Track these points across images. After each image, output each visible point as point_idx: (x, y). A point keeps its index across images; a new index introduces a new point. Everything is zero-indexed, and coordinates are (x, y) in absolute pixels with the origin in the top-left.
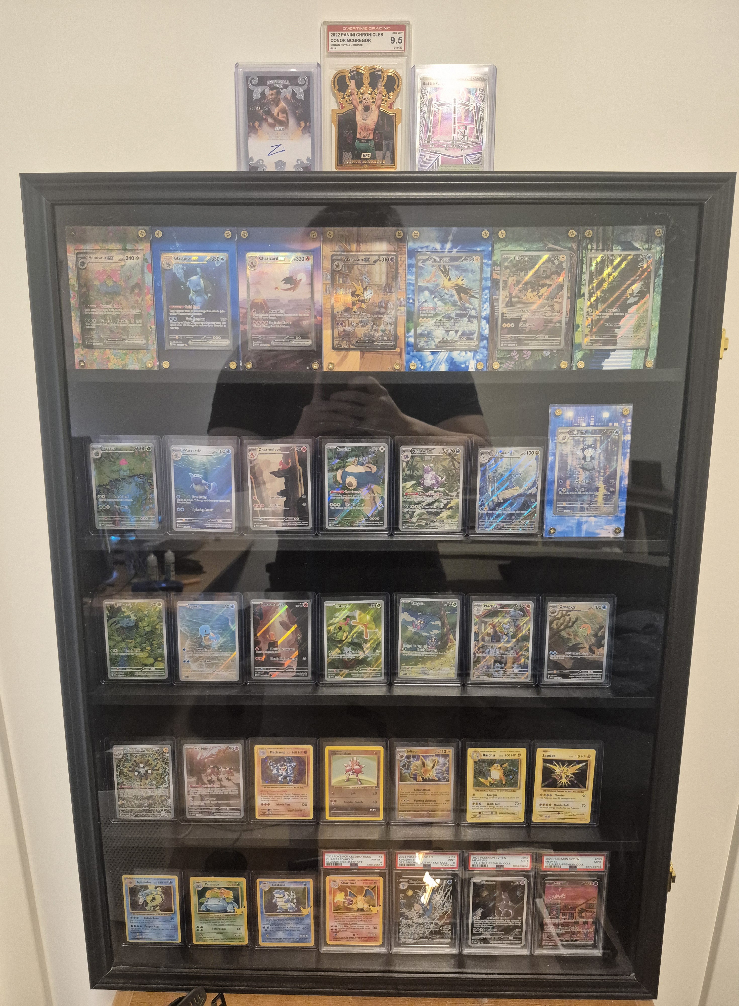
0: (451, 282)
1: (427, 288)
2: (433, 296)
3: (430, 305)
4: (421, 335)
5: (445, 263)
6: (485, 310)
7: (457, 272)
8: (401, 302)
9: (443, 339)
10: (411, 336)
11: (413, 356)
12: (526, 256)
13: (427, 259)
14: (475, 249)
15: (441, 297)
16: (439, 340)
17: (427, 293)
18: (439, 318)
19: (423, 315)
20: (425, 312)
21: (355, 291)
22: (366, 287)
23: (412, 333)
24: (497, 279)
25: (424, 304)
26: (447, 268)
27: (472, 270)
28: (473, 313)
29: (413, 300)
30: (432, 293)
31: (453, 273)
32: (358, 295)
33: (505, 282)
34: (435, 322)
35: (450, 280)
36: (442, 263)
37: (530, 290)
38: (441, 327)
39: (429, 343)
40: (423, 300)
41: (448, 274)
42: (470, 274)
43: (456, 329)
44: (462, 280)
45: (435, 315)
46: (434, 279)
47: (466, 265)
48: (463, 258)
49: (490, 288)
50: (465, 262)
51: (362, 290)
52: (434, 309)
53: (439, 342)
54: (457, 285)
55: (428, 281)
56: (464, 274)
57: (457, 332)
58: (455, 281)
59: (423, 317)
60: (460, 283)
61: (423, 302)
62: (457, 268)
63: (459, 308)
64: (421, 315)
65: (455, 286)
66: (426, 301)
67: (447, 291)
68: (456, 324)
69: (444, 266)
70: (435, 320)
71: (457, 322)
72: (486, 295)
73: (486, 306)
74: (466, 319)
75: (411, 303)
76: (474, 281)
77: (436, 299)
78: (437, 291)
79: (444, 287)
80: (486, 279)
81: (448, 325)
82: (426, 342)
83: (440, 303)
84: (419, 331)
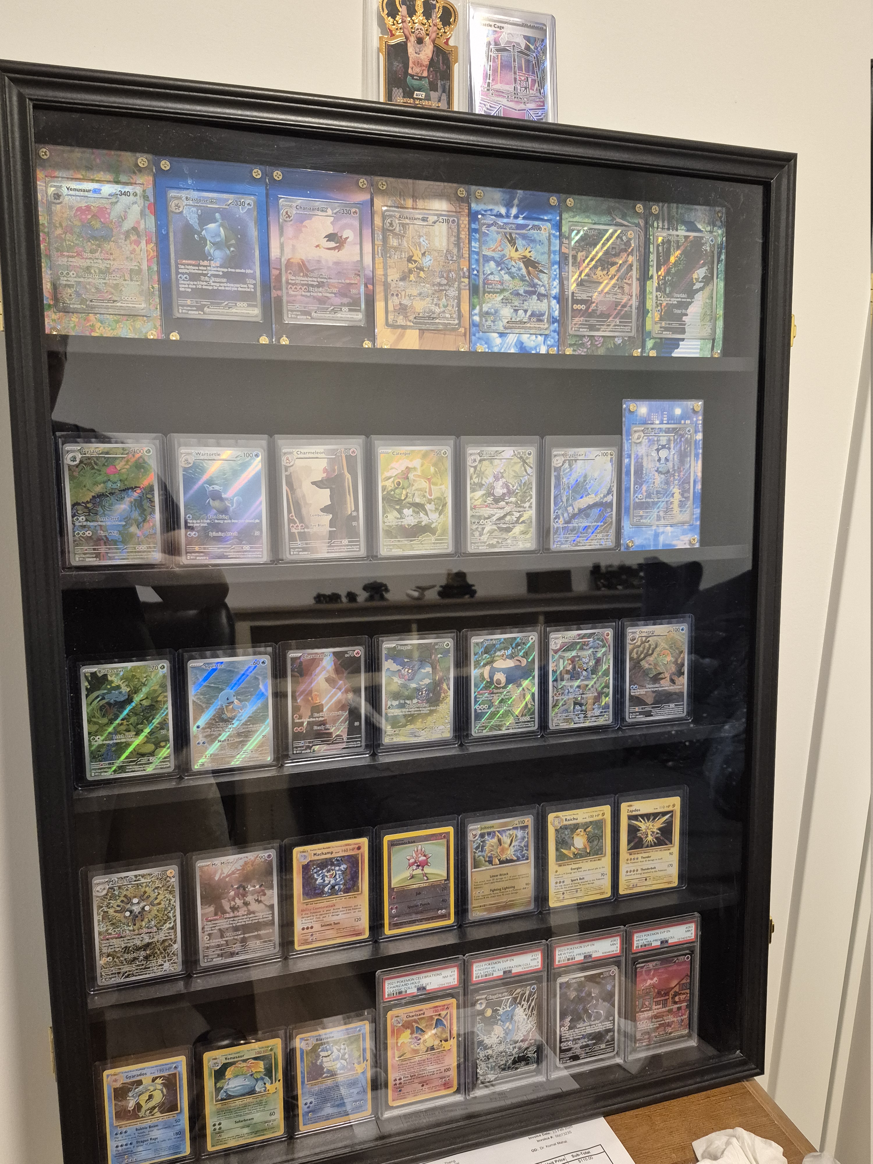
0: (518, 253)
1: (493, 259)
2: (500, 268)
3: (497, 278)
4: (487, 313)
5: (511, 231)
6: (555, 287)
7: (524, 242)
8: (464, 273)
9: (511, 319)
10: (476, 314)
11: (479, 338)
12: (595, 229)
13: (492, 224)
14: (542, 217)
15: (508, 269)
16: (507, 320)
17: (492, 264)
18: (507, 294)
19: (489, 290)
20: (491, 287)
21: (413, 256)
22: (425, 252)
23: (477, 311)
24: (565, 253)
25: (490, 277)
26: (514, 236)
27: (540, 241)
28: (542, 290)
29: (478, 272)
30: (498, 264)
31: (520, 242)
32: (415, 261)
33: (575, 257)
34: (502, 299)
35: (517, 250)
36: (508, 230)
37: (600, 268)
38: (509, 306)
39: (496, 323)
40: (489, 272)
41: (515, 244)
42: (538, 245)
43: (526, 307)
44: (530, 252)
45: (502, 291)
46: (500, 249)
47: (533, 235)
48: (530, 227)
49: (559, 263)
50: (532, 231)
51: (420, 256)
52: (501, 283)
53: (508, 322)
54: (525, 257)
55: (493, 250)
56: (531, 245)
57: (526, 311)
58: (522, 252)
59: (489, 293)
60: (528, 255)
61: (489, 275)
62: (524, 237)
63: (527, 283)
64: (487, 290)
65: (522, 258)
66: (492, 274)
67: (514, 264)
68: (525, 303)
69: (510, 234)
70: (502, 297)
71: (526, 300)
72: (555, 271)
73: (556, 283)
74: (535, 297)
75: (476, 275)
76: (543, 254)
77: (503, 272)
78: (504, 263)
79: (511, 258)
80: (554, 252)
81: (516, 304)
82: (493, 322)
83: (507, 277)
84: (485, 309)
